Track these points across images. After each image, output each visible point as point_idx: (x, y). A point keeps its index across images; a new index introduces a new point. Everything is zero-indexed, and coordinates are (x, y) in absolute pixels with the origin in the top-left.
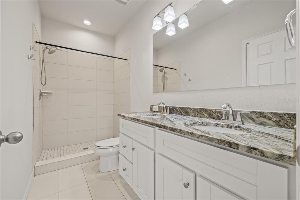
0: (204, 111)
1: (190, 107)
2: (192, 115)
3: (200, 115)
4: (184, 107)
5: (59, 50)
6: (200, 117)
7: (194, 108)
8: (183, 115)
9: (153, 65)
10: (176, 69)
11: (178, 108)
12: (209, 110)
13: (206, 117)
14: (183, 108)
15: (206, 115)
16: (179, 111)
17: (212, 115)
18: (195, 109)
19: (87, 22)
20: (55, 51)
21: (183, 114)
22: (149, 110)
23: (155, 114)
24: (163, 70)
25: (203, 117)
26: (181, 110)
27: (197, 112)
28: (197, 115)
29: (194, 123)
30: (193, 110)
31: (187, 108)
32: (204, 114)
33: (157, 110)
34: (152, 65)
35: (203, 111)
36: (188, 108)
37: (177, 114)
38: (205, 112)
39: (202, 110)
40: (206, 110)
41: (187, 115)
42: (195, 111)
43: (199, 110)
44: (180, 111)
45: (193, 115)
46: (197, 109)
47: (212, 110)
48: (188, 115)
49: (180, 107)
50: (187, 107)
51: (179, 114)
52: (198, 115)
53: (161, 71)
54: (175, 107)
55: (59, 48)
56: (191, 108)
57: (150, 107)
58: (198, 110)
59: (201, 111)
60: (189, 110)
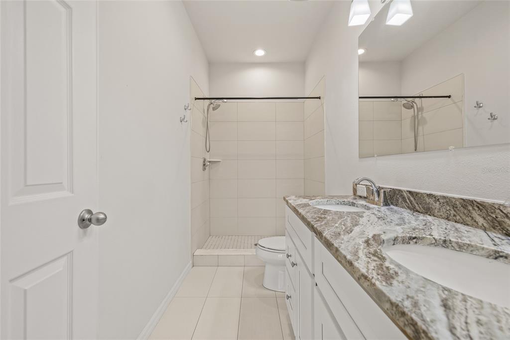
0: (476, 208)
1: (433, 193)
2: (439, 214)
3: (464, 217)
4: (419, 193)
5: (225, 102)
6: (462, 223)
7: (444, 197)
8: (417, 211)
9: (360, 98)
10: (449, 97)
11: (405, 194)
12: (492, 206)
13: (480, 224)
14: (417, 194)
15: (481, 221)
16: (408, 201)
17: (500, 223)
18: (448, 201)
19: (260, 53)
20: (219, 106)
21: (418, 208)
22: (351, 193)
23: (352, 202)
24: (415, 105)
25: (472, 226)
26: (412, 199)
27: (454, 207)
28: (454, 216)
29: (414, 238)
30: (441, 201)
31: (428, 195)
32: (473, 216)
33: (365, 194)
34: (358, 98)
35: (470, 208)
36: (430, 195)
37: (403, 207)
38: (479, 212)
39: (467, 204)
40: (481, 205)
41: (427, 213)
42: (448, 204)
43: (460, 203)
44: (411, 202)
45: (444, 216)
46: (454, 201)
47: (501, 208)
48: (429, 213)
49: (410, 192)
50: (428, 192)
51: (409, 208)
52: (458, 217)
53: (409, 107)
54: (400, 190)
55: (225, 100)
56: (437, 196)
57: (353, 187)
58: (458, 203)
59: (465, 207)
60: (431, 201)
